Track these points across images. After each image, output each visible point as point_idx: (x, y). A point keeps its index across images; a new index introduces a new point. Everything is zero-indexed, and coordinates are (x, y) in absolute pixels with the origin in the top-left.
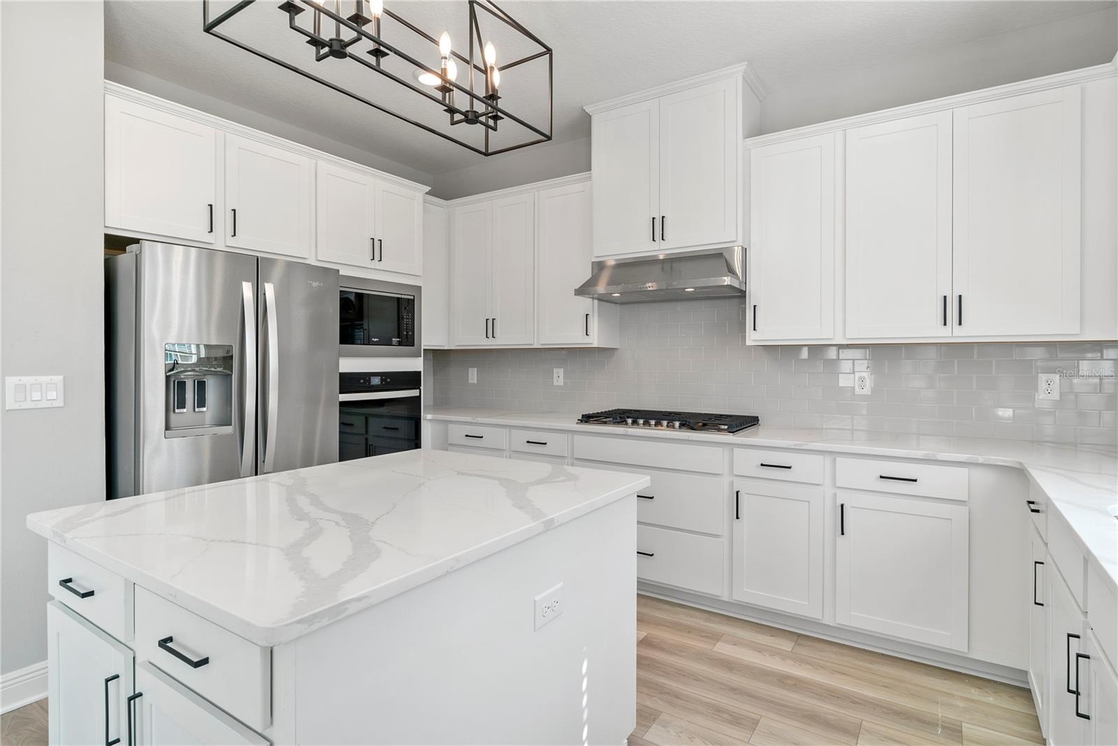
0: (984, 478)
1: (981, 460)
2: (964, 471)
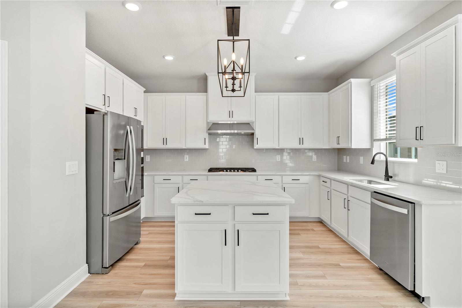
0: (312, 177)
1: (311, 174)
2: (308, 177)
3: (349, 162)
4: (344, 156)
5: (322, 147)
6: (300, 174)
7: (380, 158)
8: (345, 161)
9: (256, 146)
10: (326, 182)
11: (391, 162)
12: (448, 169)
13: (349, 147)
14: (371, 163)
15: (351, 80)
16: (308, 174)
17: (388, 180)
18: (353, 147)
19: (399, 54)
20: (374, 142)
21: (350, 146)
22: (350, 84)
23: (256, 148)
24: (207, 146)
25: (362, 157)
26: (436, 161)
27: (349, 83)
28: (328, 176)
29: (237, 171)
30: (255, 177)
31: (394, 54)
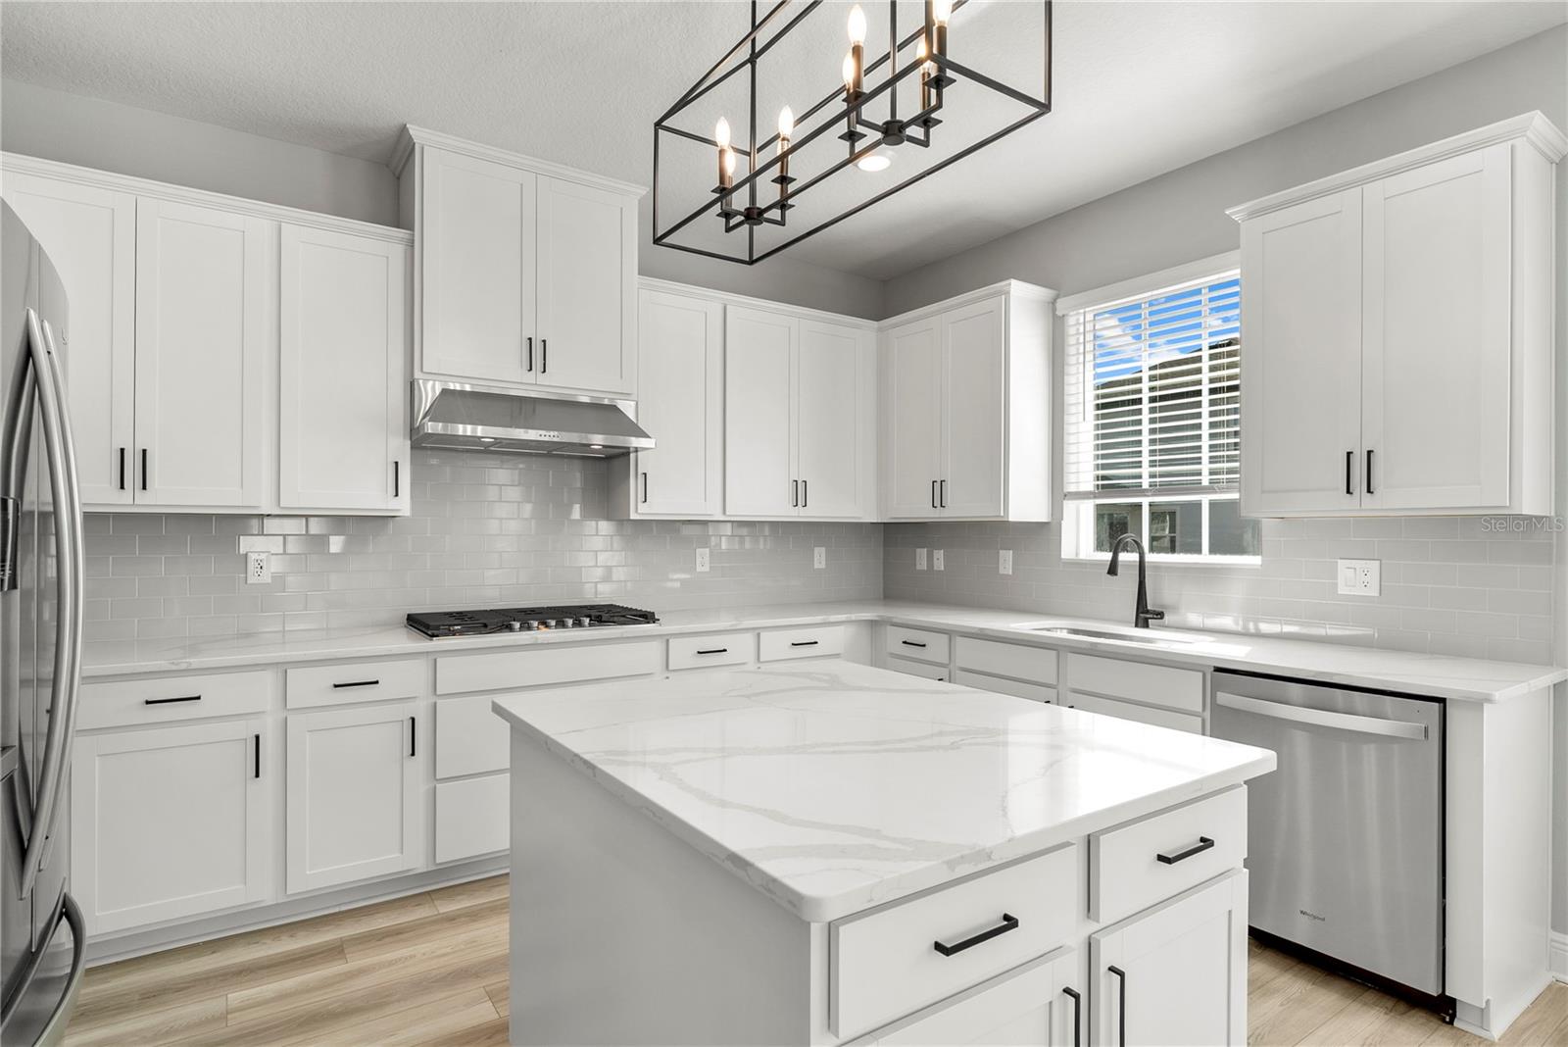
3: (943, 569)
4: (918, 550)
5: (859, 518)
6: (818, 619)
7: (1077, 554)
8: (922, 564)
9: (638, 511)
10: (924, 646)
11: (1157, 567)
12: (1383, 583)
13: (1000, 516)
14: (1109, 573)
15: (1010, 284)
16: (844, 619)
17: (1146, 625)
18: (1012, 518)
19: (1253, 214)
20: (1065, 502)
21: (1002, 514)
22: (1003, 297)
23: (638, 518)
24: (403, 506)
25: (1011, 552)
26: (1339, 561)
27: (999, 293)
28: (926, 622)
29: (574, 625)
30: (655, 649)
31: (1236, 213)
